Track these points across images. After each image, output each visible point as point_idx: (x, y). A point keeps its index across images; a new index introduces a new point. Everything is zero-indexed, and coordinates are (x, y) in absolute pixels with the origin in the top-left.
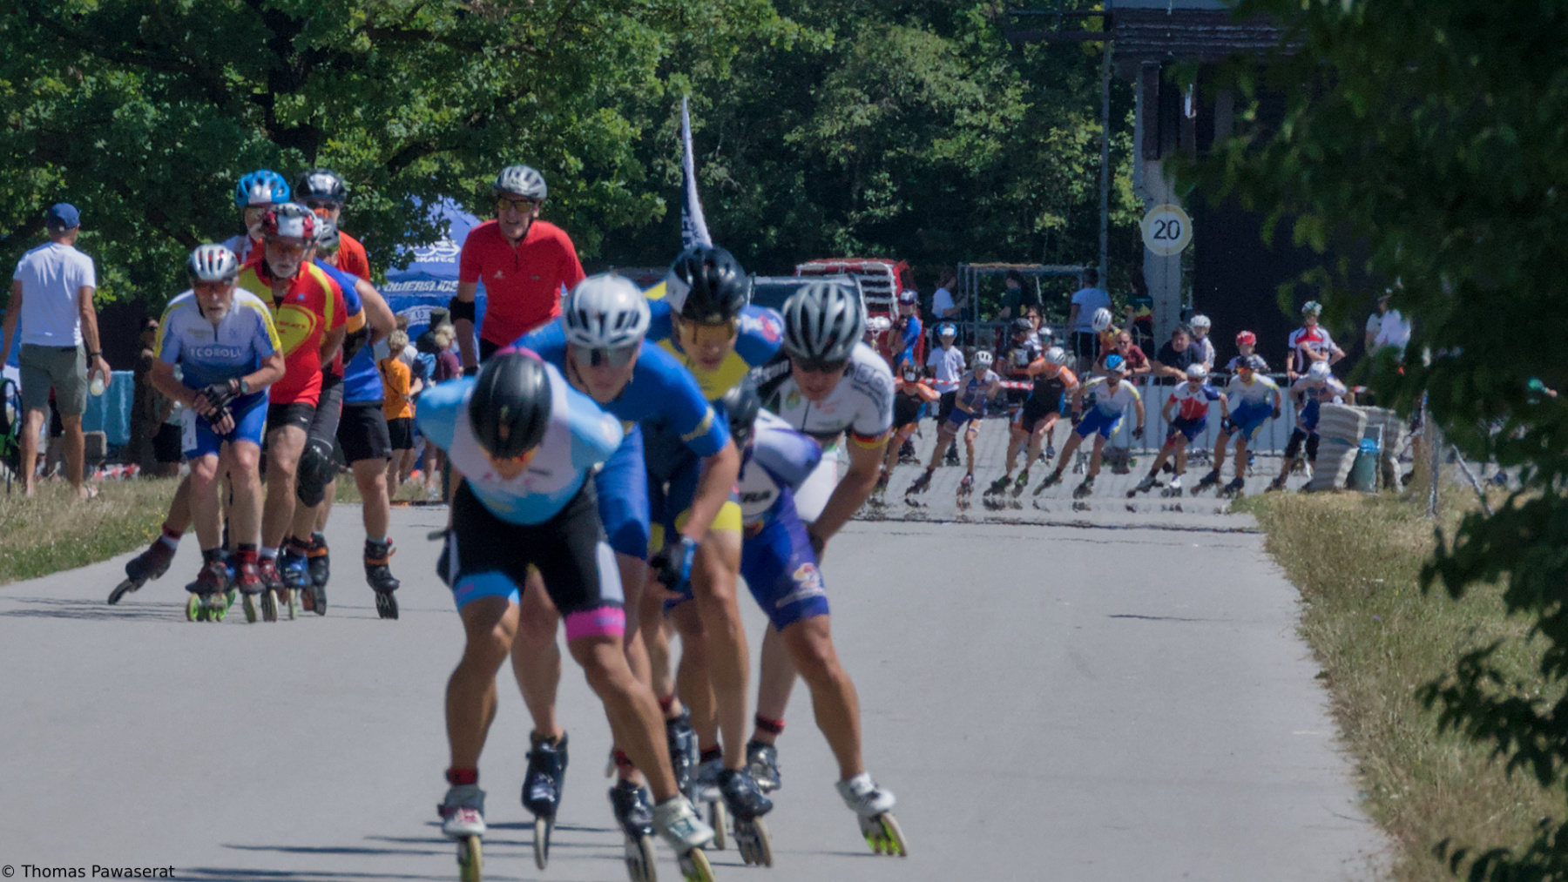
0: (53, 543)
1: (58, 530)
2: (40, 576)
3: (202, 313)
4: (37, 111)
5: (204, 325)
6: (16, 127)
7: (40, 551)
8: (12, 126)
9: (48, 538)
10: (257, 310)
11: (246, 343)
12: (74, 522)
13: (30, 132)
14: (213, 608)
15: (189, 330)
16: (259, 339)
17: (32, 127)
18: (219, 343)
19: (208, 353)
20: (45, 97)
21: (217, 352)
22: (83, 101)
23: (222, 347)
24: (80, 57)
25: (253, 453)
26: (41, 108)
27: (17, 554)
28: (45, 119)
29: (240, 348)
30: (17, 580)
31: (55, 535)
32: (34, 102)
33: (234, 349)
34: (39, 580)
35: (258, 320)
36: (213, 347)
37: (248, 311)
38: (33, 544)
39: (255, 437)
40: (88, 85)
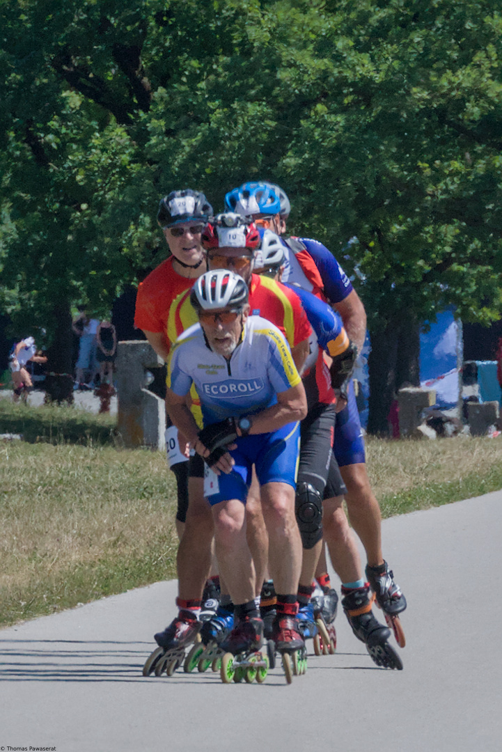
0: (461, 480)
1: (464, 470)
2: (452, 502)
3: (208, 346)
4: (446, 184)
5: (215, 358)
6: (433, 196)
7: (451, 486)
8: (430, 195)
9: (457, 476)
10: (271, 338)
11: (261, 374)
12: (476, 465)
13: (442, 200)
14: (251, 668)
15: (200, 366)
16: (273, 370)
17: (443, 197)
18: (234, 376)
19: (223, 390)
20: (452, 174)
21: (233, 388)
22: (477, 177)
23: (237, 382)
24: (475, 147)
25: (288, 494)
26: (449, 183)
27: (436, 488)
28: (452, 190)
29: (257, 381)
30: (435, 506)
31: (462, 475)
32: (445, 178)
33: (251, 382)
34: (451, 504)
35: (272, 349)
36: (227, 382)
37: (262, 340)
38: (447, 480)
39: (288, 477)
40: (481, 167)
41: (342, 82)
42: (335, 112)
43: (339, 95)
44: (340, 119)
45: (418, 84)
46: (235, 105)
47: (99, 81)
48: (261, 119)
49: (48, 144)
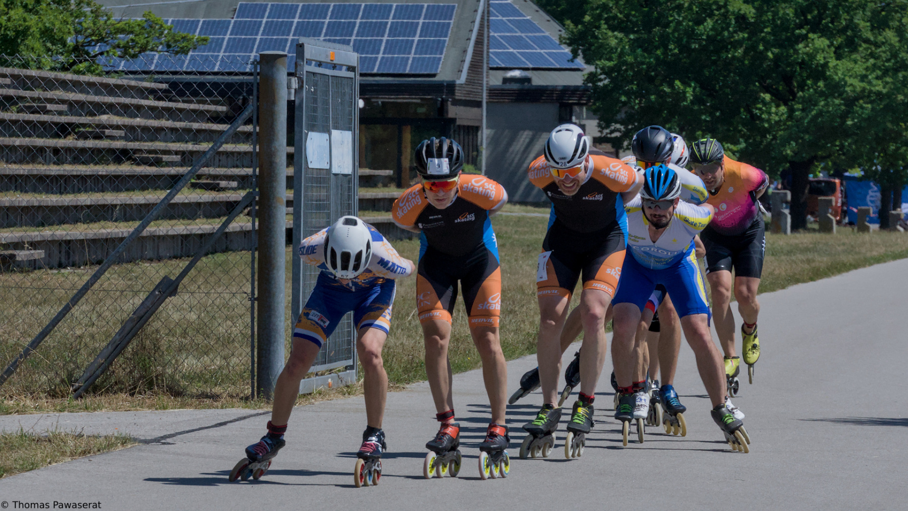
41: (870, 92)
42: (867, 103)
43: (869, 96)
44: (869, 106)
45: (900, 94)
46: (829, 100)
47: (777, 90)
48: (839, 105)
49: (756, 114)
